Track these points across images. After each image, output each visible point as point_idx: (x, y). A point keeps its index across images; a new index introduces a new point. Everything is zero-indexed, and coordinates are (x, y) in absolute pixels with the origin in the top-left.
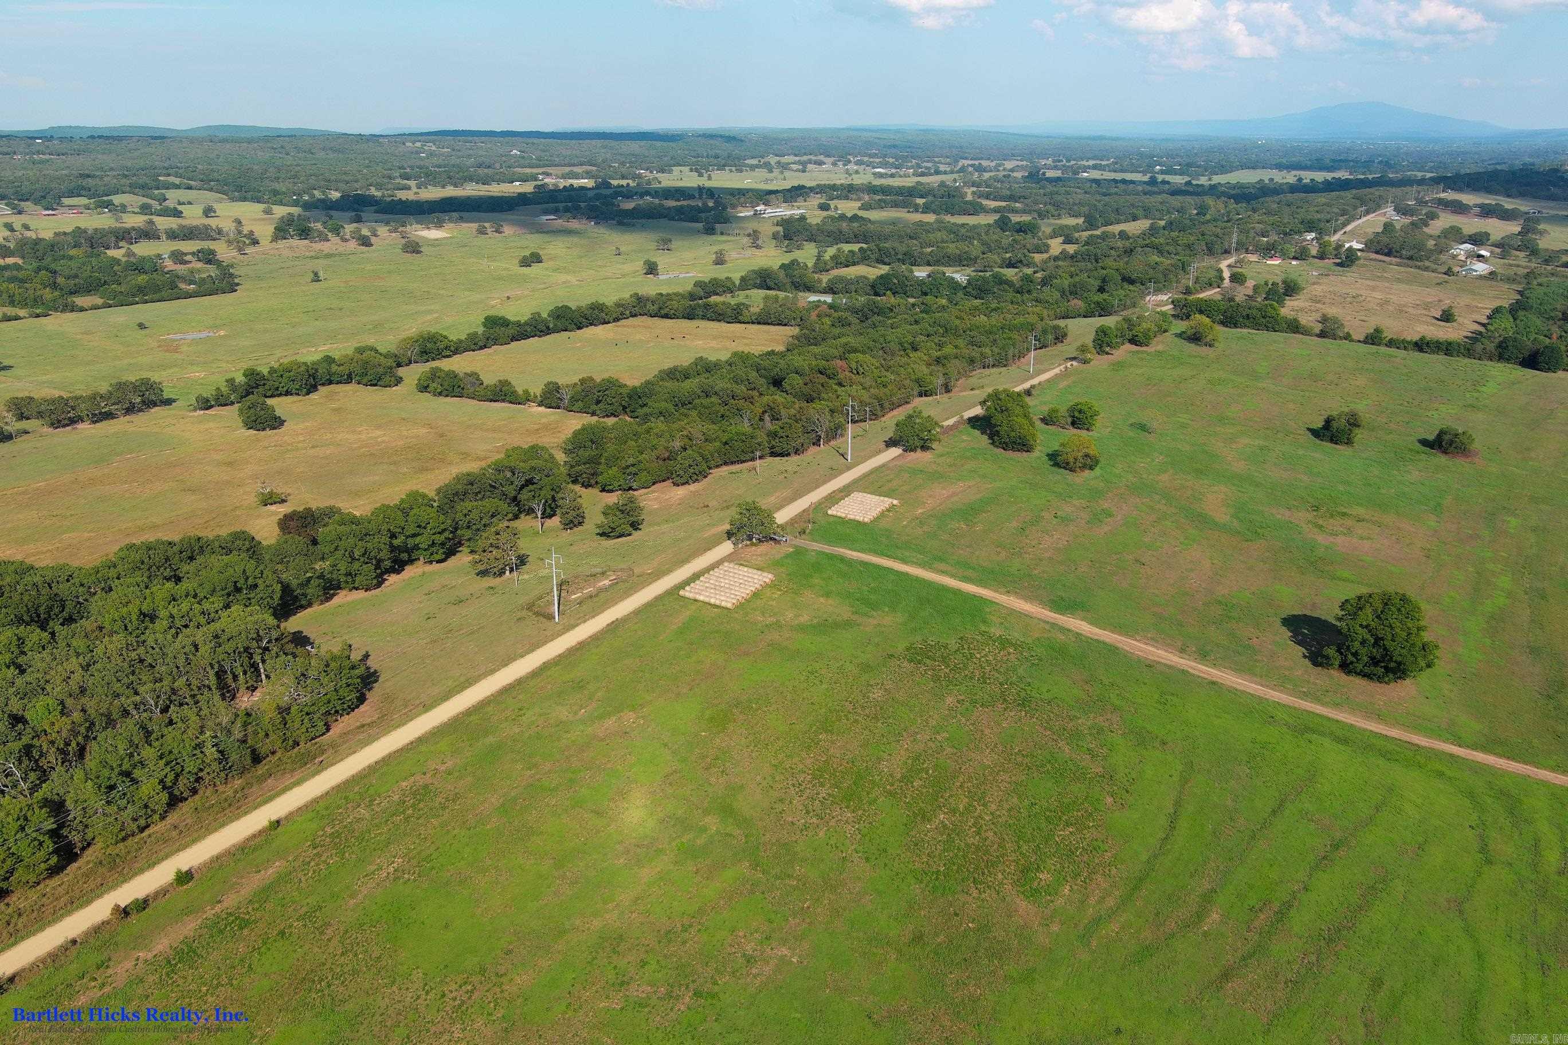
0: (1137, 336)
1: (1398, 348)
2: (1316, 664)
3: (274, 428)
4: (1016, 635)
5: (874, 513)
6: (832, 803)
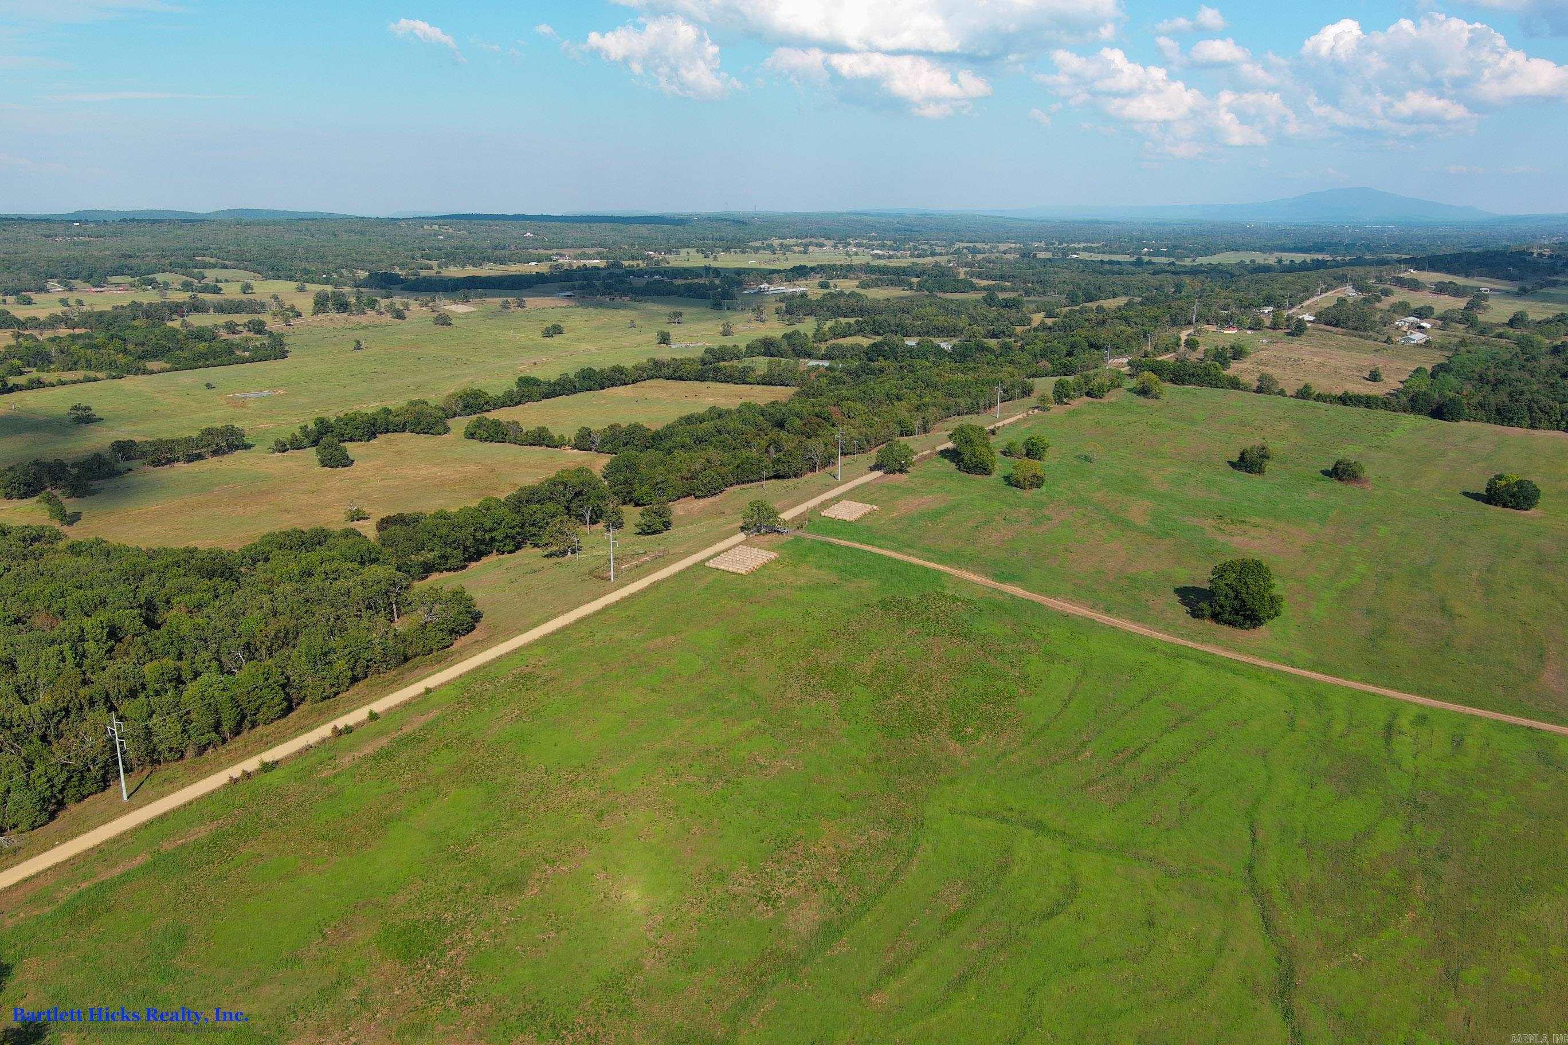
0: (1092, 389)
1: (1324, 402)
2: (1194, 615)
3: (346, 466)
4: (965, 594)
5: (859, 515)
6: (820, 688)
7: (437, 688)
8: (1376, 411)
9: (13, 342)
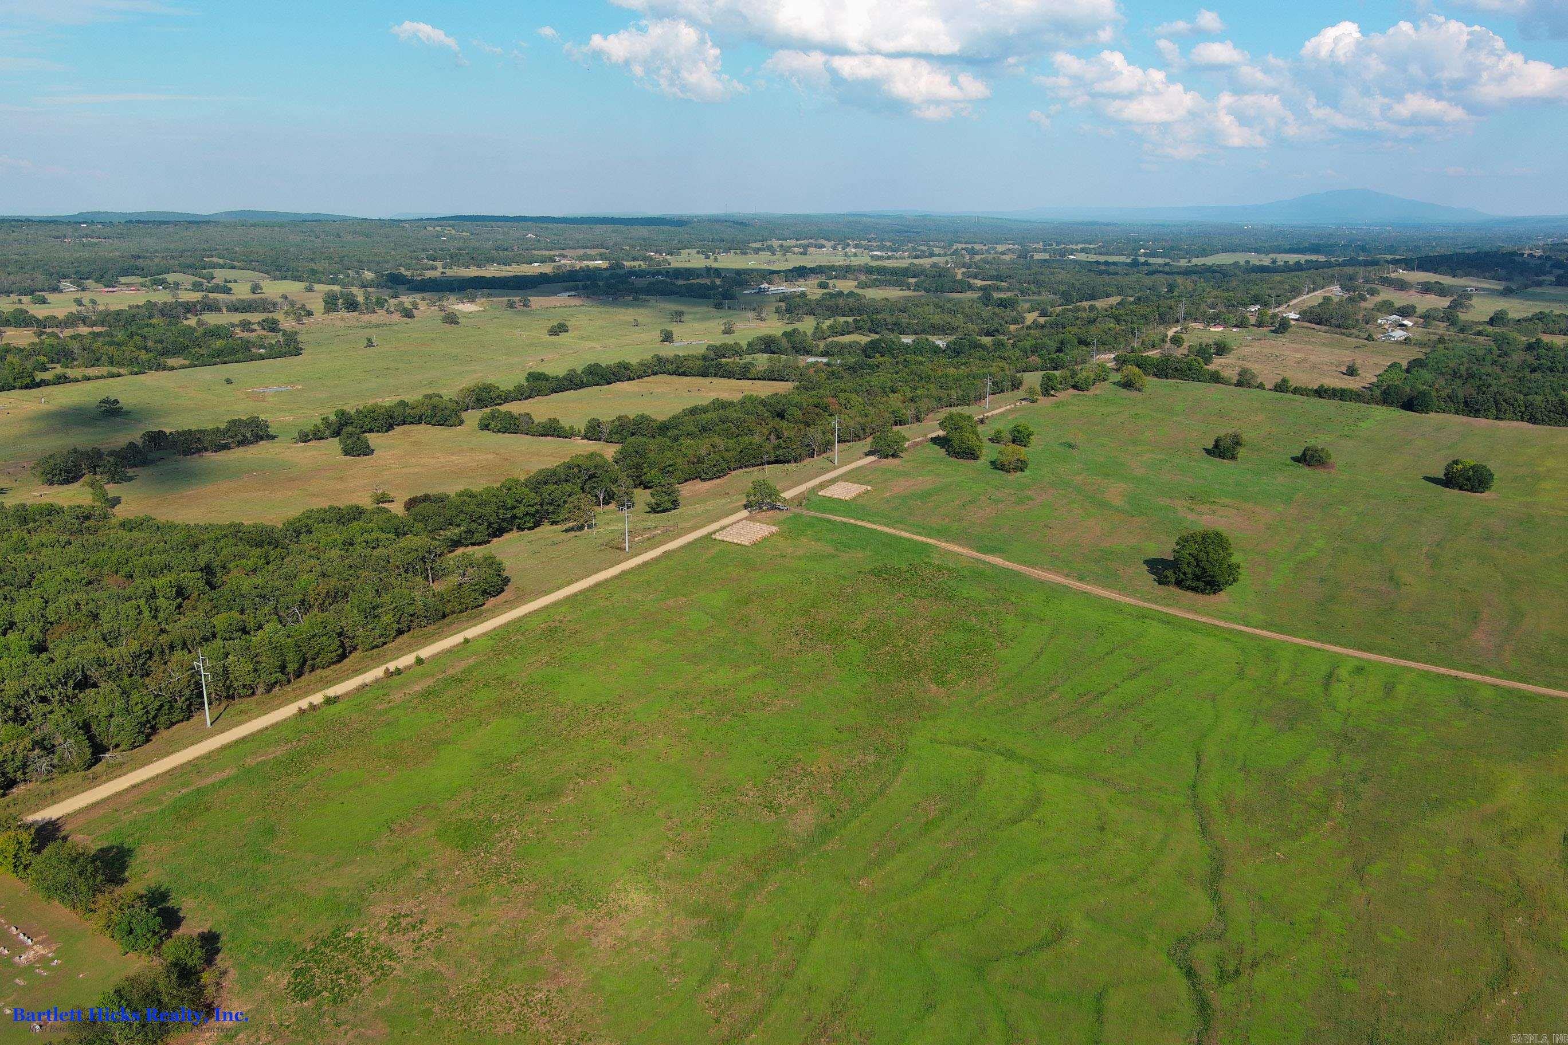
0: (1078, 382)
1: (1301, 395)
2: (1160, 583)
3: (368, 455)
4: (951, 564)
5: (854, 494)
6: (817, 641)
7: (474, 639)
8: (1351, 403)
9: (36, 340)
